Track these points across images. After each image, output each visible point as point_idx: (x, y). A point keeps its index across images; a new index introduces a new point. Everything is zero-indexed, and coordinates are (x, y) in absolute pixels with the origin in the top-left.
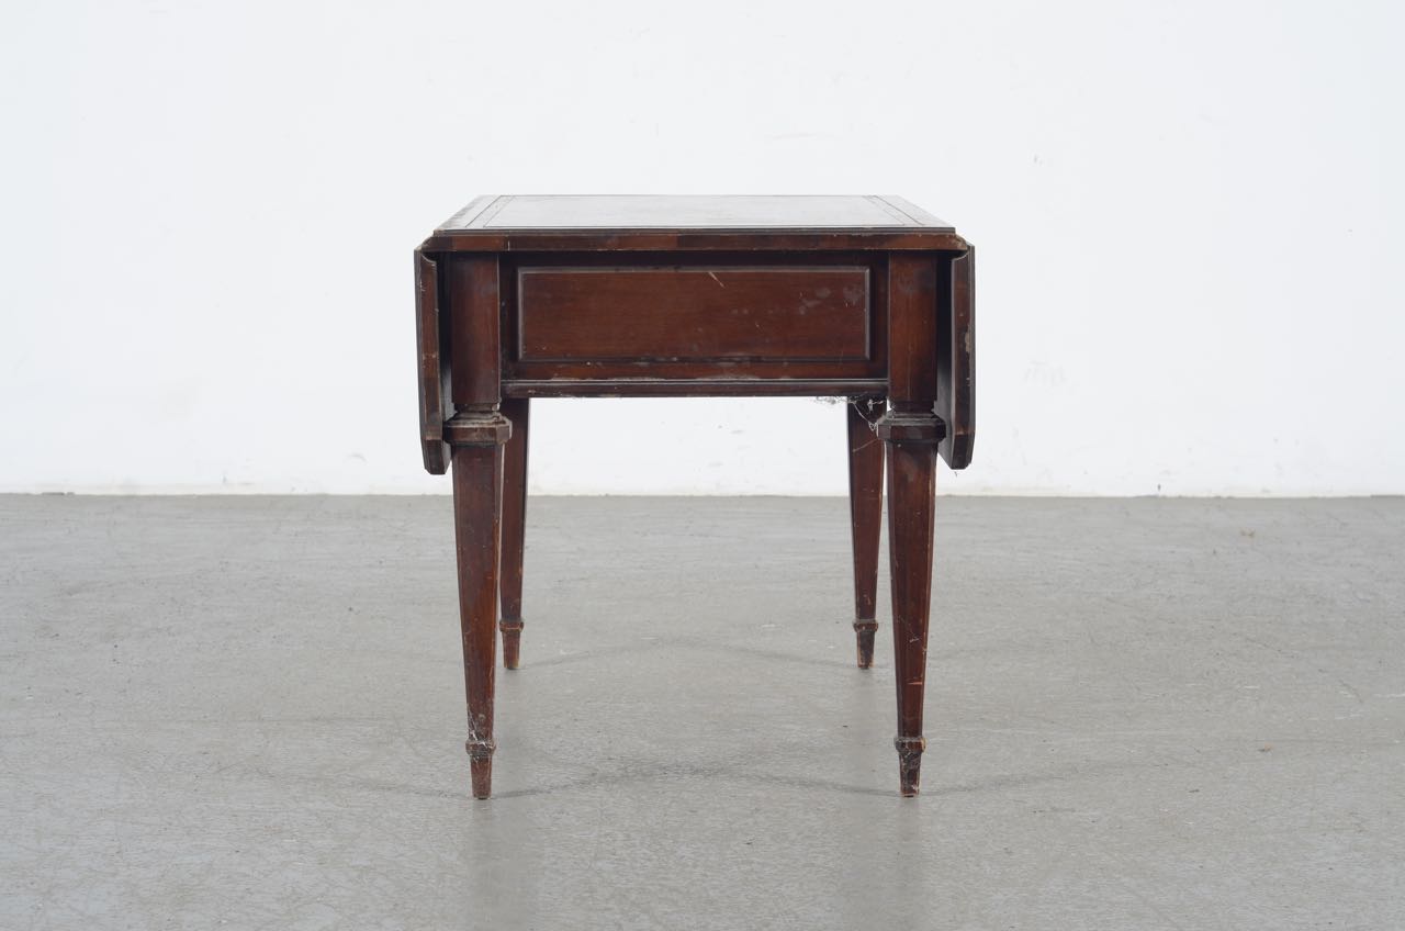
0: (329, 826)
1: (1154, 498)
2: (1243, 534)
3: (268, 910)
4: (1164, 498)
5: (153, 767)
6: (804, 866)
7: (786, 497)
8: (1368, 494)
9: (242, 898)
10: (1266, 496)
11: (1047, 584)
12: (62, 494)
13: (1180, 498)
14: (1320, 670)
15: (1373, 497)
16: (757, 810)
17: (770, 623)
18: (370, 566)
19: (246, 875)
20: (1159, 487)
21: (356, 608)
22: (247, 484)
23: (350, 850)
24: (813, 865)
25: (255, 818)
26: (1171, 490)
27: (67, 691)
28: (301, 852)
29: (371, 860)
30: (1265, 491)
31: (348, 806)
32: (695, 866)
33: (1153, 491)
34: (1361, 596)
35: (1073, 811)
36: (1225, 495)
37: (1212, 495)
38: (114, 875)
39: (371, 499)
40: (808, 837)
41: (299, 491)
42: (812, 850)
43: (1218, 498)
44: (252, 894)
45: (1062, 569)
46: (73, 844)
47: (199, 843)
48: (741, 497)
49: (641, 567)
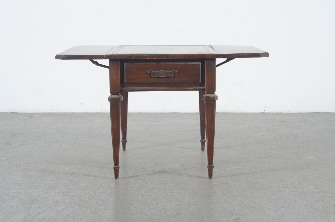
0: (66, 187)
1: (263, 113)
2: (282, 121)
3: (50, 205)
4: (266, 113)
5: (29, 174)
6: (169, 195)
7: (179, 113)
8: (312, 112)
9: (45, 202)
10: (289, 112)
11: (235, 133)
12: (15, 112)
13: (269, 113)
14: (293, 152)
15: (314, 113)
16: (161, 183)
17: (171, 142)
18: (83, 129)
19: (46, 197)
20: (265, 110)
21: (78, 138)
22: (57, 110)
23: (70, 192)
24: (171, 195)
25: (50, 185)
26: (267, 111)
27: (11, 157)
28: (59, 192)
29: (74, 194)
30: (289, 111)
31: (71, 182)
32: (145, 195)
33: (263, 111)
34: (305, 135)
35: (231, 183)
36: (279, 112)
37: (277, 112)
38: (18, 197)
39: (85, 113)
40: (171, 189)
41: (69, 112)
42: (172, 192)
43: (278, 113)
44: (47, 201)
45: (239, 129)
46: (9, 191)
47: (37, 190)
48: (169, 113)
49: (144, 129)
